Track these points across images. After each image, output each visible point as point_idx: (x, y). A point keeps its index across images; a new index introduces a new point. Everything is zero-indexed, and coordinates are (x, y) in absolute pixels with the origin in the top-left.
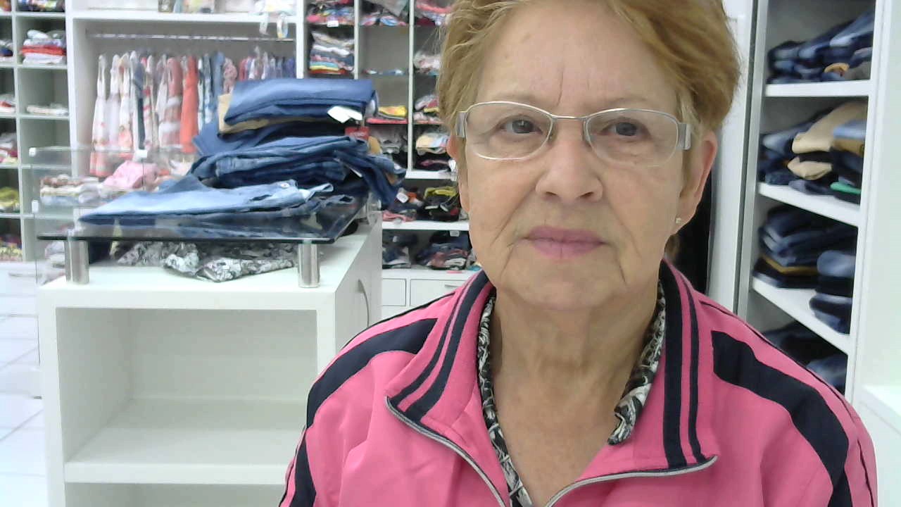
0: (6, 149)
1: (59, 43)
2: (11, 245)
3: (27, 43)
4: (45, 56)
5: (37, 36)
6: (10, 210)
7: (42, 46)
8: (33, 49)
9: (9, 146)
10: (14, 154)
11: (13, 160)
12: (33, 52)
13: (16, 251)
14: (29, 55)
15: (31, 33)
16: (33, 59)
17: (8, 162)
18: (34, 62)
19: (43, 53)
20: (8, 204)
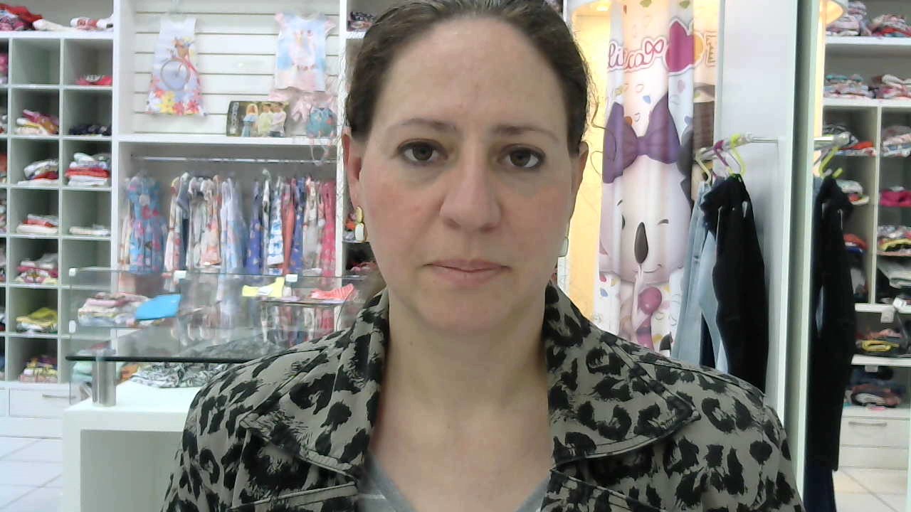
0: (47, 270)
1: (104, 165)
2: (47, 366)
3: (73, 165)
4: (91, 178)
5: (83, 159)
6: (47, 330)
7: (87, 168)
8: (78, 171)
9: (50, 266)
10: (54, 274)
11: (54, 280)
12: (78, 174)
13: (52, 372)
14: (74, 177)
15: (77, 156)
16: (78, 181)
17: (48, 282)
18: (79, 184)
19: (88, 175)
20: (46, 324)
